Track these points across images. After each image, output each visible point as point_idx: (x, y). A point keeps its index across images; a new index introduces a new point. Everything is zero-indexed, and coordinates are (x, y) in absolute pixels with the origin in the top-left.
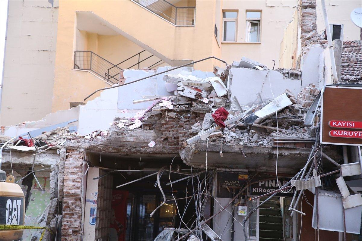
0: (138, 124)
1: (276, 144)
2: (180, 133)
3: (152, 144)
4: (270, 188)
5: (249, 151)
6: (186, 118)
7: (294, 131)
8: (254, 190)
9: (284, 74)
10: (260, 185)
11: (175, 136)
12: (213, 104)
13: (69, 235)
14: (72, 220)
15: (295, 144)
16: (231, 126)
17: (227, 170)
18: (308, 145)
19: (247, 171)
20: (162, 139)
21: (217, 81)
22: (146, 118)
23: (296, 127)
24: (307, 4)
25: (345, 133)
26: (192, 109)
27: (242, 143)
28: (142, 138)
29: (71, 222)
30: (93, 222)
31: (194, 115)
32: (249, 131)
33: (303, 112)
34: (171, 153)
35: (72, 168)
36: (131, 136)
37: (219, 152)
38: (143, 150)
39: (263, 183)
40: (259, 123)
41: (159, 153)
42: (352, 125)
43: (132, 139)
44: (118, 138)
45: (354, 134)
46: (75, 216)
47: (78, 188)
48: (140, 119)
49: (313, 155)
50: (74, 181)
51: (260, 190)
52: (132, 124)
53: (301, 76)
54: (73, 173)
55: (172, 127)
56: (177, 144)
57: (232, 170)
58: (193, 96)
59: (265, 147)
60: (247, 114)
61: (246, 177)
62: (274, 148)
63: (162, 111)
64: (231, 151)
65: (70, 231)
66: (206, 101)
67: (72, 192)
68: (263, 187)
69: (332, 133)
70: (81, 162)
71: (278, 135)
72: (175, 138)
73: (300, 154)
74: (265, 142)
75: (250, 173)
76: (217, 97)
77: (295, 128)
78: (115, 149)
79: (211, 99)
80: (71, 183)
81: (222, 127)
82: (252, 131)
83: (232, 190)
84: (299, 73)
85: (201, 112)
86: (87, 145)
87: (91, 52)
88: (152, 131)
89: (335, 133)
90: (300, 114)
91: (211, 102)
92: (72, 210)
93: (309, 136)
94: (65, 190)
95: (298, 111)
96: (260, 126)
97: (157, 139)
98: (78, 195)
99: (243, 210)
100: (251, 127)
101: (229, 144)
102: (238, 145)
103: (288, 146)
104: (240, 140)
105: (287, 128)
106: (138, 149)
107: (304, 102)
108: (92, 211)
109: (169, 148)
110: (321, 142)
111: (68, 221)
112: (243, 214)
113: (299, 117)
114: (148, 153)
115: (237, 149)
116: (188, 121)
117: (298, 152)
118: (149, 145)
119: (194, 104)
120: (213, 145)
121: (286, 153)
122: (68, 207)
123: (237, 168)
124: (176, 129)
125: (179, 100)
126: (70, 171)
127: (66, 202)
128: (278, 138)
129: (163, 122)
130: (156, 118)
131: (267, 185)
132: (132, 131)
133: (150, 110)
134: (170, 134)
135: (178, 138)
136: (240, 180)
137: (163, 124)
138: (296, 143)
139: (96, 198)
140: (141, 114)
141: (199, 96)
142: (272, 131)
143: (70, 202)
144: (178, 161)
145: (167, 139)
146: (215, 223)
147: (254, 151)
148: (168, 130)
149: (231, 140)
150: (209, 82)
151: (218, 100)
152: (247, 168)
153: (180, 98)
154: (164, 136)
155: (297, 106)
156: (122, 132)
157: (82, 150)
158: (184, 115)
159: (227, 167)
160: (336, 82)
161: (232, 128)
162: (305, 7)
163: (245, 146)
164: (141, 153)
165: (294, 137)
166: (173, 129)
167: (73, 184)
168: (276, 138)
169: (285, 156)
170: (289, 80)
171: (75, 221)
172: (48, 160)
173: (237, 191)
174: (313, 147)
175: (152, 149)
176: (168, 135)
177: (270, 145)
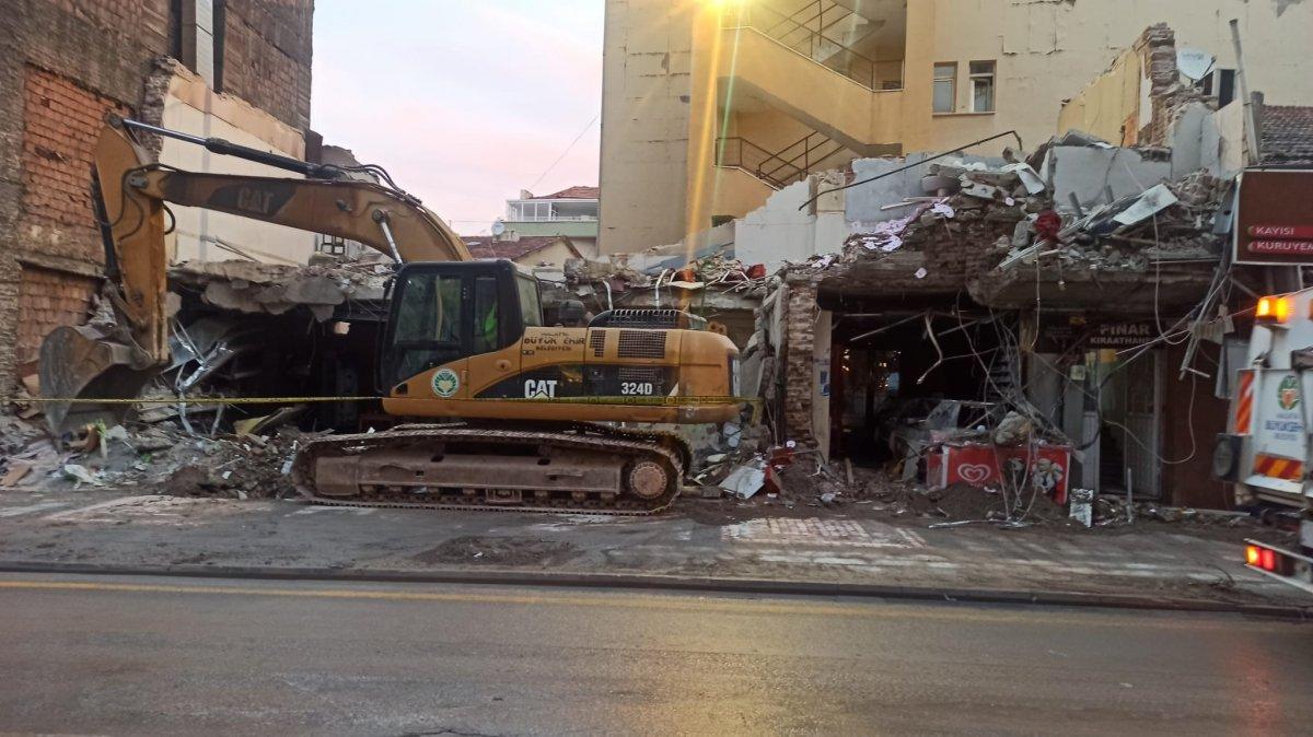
0: (896, 243)
1: (1155, 266)
2: (969, 254)
3: (921, 273)
4: (1118, 336)
5: (1106, 280)
6: (976, 230)
7: (1179, 245)
8: (1093, 340)
9: (1142, 153)
10: (1102, 332)
11: (960, 259)
12: (1025, 206)
13: (797, 411)
14: (800, 388)
15: (1183, 265)
16: (1069, 240)
17: (1052, 310)
18: (1208, 267)
19: (1082, 310)
20: (939, 265)
21: (1026, 170)
22: (910, 233)
23: (1182, 238)
24: (1160, 39)
25: (1278, 245)
26: (988, 216)
27: (1094, 267)
28: (905, 264)
29: (800, 391)
30: (825, 391)
31: (991, 226)
32: (1098, 249)
33: (1193, 214)
34: (953, 286)
35: (801, 313)
36: (888, 261)
37: (1057, 282)
38: (908, 282)
39: (1107, 329)
40: (1120, 234)
41: (933, 286)
42: (1288, 231)
43: (889, 267)
44: (868, 266)
45: (1292, 248)
46: (806, 383)
47: (810, 342)
48: (898, 235)
49: (1218, 283)
50: (804, 331)
51: (1103, 340)
52: (887, 243)
53: (1170, 155)
54: (801, 321)
55: (952, 247)
56: (963, 272)
57: (1059, 310)
58: (989, 195)
59: (1133, 272)
60: (1092, 221)
61: (1082, 320)
62: (1151, 273)
63: (937, 220)
64: (1076, 280)
65: (799, 404)
66: (1010, 202)
67: (802, 347)
68: (1107, 335)
69: (1255, 246)
70: (812, 303)
71: (1156, 252)
72: (959, 263)
73: (1191, 281)
74: (1131, 263)
75: (1088, 313)
76: (1029, 195)
77: (1180, 240)
78: (864, 282)
79: (1019, 199)
80: (800, 336)
81: (1054, 242)
82: (1108, 247)
83: (1060, 341)
84: (1168, 151)
85: (1004, 220)
86: (820, 277)
87: (742, 140)
88: (921, 253)
89: (1260, 245)
90: (1188, 217)
91: (1018, 204)
92: (801, 374)
93: (1207, 252)
94: (790, 346)
95: (1185, 212)
96: (1124, 238)
97: (931, 266)
98: (811, 352)
99: (1080, 371)
100: (1103, 241)
101: (1073, 269)
102: (1088, 270)
103: (1171, 269)
104: (1088, 262)
105: (1166, 240)
106: (899, 281)
107: (1195, 196)
108: (823, 375)
109: (949, 280)
110: (1235, 260)
111: (795, 391)
112: (1080, 378)
113: (1187, 221)
114: (917, 287)
115: (1087, 277)
116: (981, 235)
117: (1187, 278)
118: (917, 274)
119: (991, 208)
120: (1047, 270)
121: (1169, 280)
122: (796, 369)
123: (1066, 306)
124: (961, 248)
125: (962, 203)
126: (798, 317)
127: (792, 363)
128: (1157, 257)
129: (939, 238)
130: (926, 233)
131: (1113, 332)
132: (888, 253)
133: (917, 219)
134: (951, 257)
135: (964, 262)
136: (1073, 326)
137: (939, 242)
138: (1186, 265)
139: (828, 356)
140: (900, 225)
141: (997, 194)
142: (1141, 246)
143: (799, 362)
144: (966, 297)
145: (945, 264)
146: (1033, 392)
147: (1115, 279)
148: (947, 249)
149: (1075, 263)
150: (1013, 172)
151: (1032, 200)
152: (1082, 307)
153: (964, 199)
154: (940, 260)
155: (1184, 204)
156: (873, 255)
157: (814, 285)
158: (972, 225)
159: (1051, 306)
160: (1255, 163)
161: (1071, 243)
162: (1156, 44)
163: (1100, 271)
164: (905, 287)
165: (1181, 254)
166: (956, 249)
167: (803, 335)
168: (1152, 257)
169: (1167, 285)
170: (1150, 164)
171: (806, 390)
172: (723, 302)
173: (1069, 343)
174: (1218, 271)
175: (922, 281)
176: (948, 259)
177: (1141, 268)
